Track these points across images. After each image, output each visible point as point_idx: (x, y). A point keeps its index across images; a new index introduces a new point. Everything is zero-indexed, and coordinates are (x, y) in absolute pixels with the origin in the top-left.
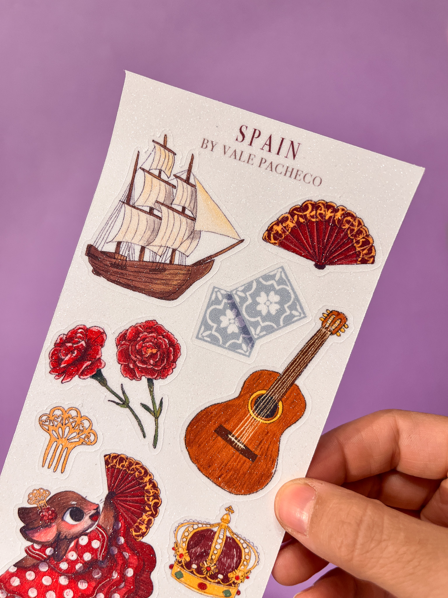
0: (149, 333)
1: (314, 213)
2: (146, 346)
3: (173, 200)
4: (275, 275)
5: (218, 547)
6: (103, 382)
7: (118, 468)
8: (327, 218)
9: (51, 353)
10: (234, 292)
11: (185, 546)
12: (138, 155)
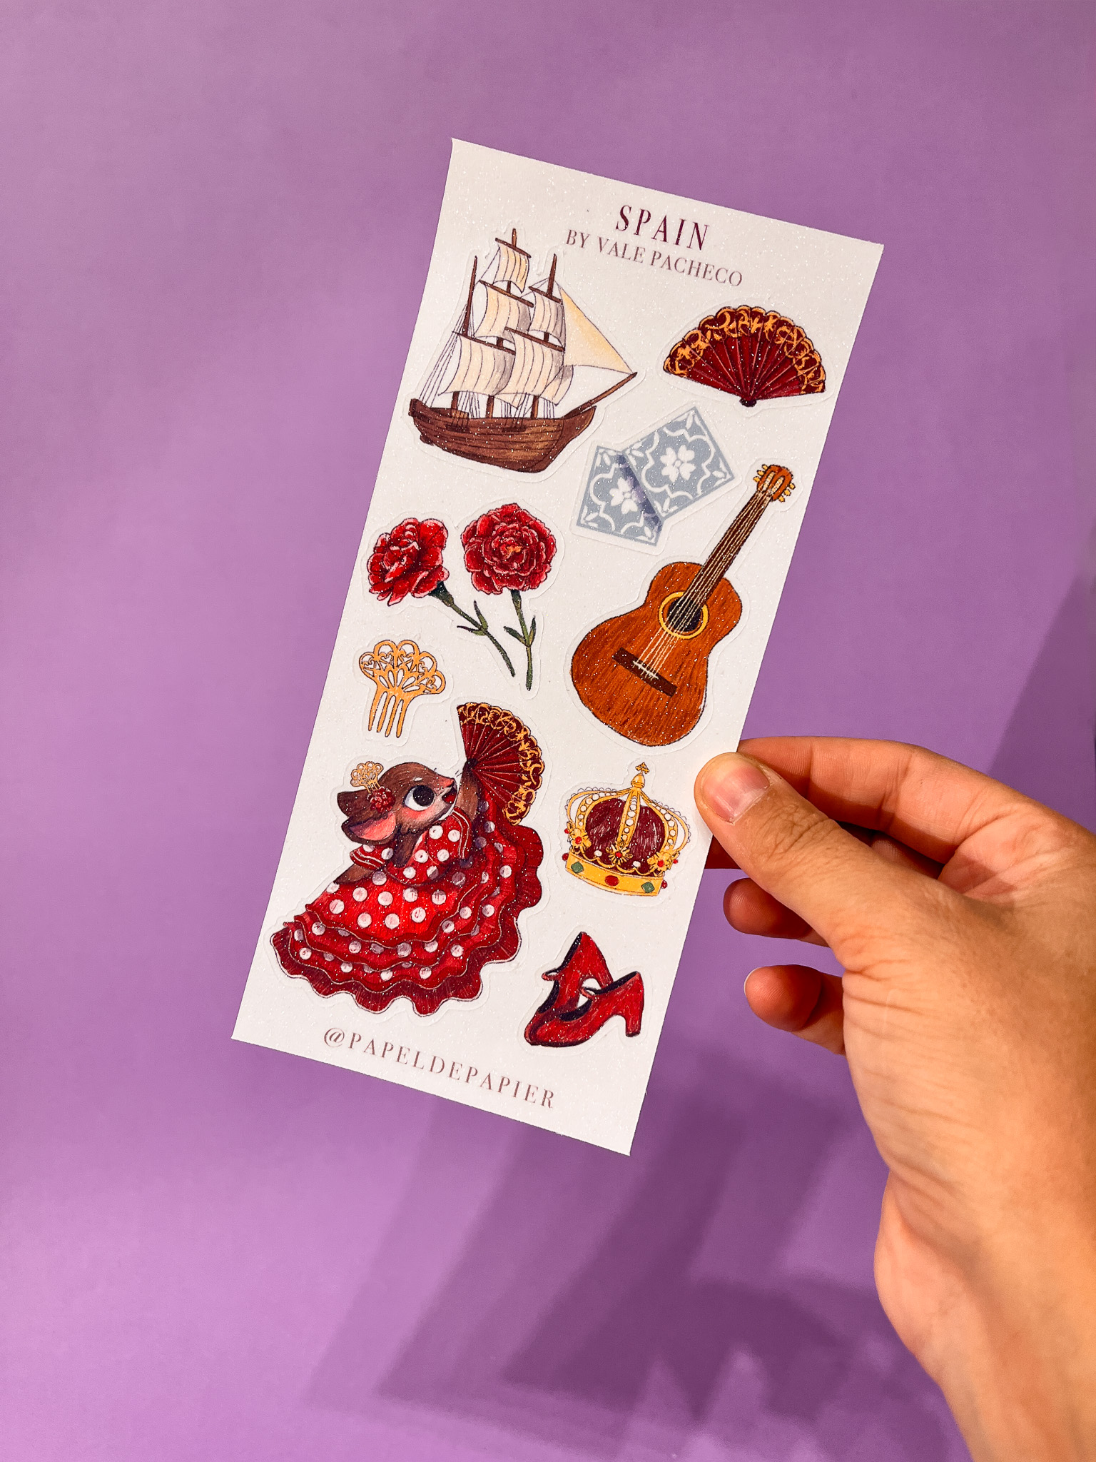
0: (509, 523)
1: (733, 325)
2: (506, 543)
3: (531, 324)
4: (684, 422)
5: (630, 822)
6: (447, 599)
7: (478, 724)
8: (753, 330)
9: (369, 563)
10: (628, 452)
11: (582, 825)
12: (476, 262)
